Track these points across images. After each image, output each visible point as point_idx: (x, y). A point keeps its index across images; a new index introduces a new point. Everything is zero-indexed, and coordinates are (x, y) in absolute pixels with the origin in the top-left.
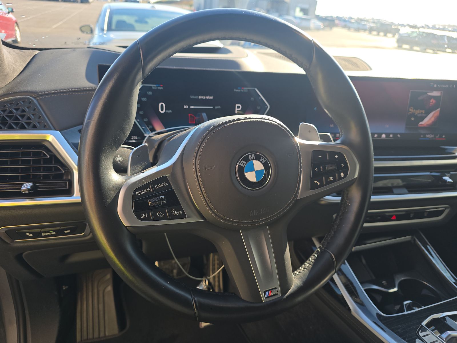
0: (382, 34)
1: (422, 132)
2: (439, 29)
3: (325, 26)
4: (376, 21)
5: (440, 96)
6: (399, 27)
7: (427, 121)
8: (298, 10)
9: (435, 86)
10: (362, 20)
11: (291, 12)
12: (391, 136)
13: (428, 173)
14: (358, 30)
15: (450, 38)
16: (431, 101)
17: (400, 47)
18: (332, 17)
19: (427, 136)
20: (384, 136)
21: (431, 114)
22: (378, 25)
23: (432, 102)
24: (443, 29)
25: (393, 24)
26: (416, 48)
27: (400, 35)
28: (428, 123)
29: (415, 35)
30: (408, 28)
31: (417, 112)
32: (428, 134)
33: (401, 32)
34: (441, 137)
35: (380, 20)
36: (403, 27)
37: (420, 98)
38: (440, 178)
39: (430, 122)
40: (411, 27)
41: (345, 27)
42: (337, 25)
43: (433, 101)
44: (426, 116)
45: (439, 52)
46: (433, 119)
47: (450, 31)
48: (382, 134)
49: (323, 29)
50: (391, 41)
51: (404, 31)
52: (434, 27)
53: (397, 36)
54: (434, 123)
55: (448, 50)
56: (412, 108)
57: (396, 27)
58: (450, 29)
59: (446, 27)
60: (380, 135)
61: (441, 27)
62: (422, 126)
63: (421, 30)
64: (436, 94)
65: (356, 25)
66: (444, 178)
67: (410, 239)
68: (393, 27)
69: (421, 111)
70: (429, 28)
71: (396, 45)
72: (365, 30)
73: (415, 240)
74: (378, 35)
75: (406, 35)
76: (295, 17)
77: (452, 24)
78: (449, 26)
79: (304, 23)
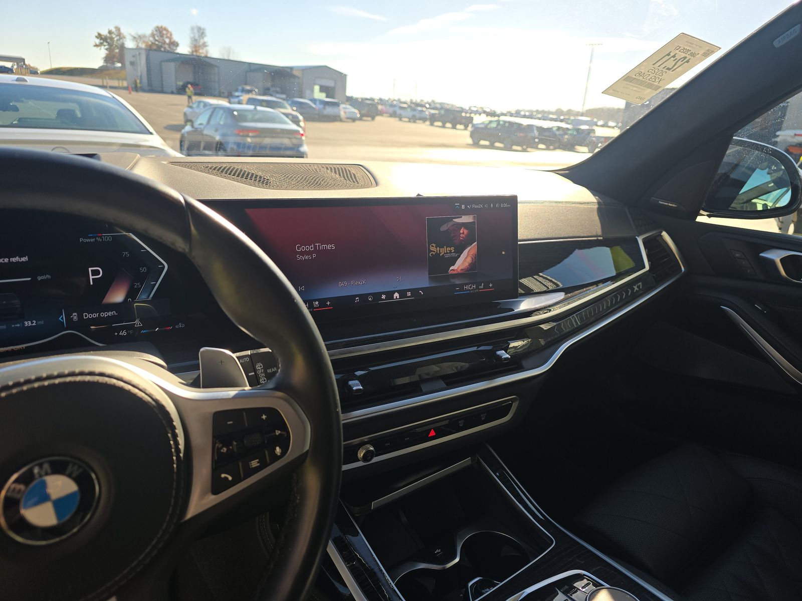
0: (448, 125)
1: (457, 282)
2: (525, 116)
3: (362, 115)
4: (438, 106)
5: (474, 222)
6: (472, 115)
7: (462, 263)
8: (317, 88)
9: (463, 207)
10: (418, 105)
11: (308, 92)
12: (409, 294)
13: (475, 349)
14: (413, 119)
15: (541, 129)
16: (461, 232)
17: (476, 144)
18: (372, 99)
19: (467, 287)
20: (396, 295)
21: (466, 252)
22: (443, 112)
23: (463, 233)
24: (530, 117)
25: (462, 110)
26: (497, 144)
27: (473, 125)
28: (462, 267)
29: (494, 125)
30: (484, 116)
31: (443, 251)
32: (466, 284)
33: (475, 122)
34: (486, 286)
35: (444, 103)
36: (478, 115)
37: (444, 228)
38: (492, 354)
39: (466, 264)
40: (488, 114)
41: (393, 115)
42: (381, 113)
43: (464, 231)
44: (459, 257)
45: (529, 149)
46: (469, 260)
47: (540, 119)
48: (394, 292)
49: (360, 119)
50: (463, 135)
51: (479, 120)
52: (517, 114)
53: (470, 128)
54: (472, 266)
55: (541, 146)
56: (434, 245)
57: (468, 115)
58: (540, 116)
59: (534, 114)
60: (390, 294)
61: (527, 114)
62: (455, 272)
63: (502, 118)
64: (466, 219)
65: (409, 113)
66: (499, 353)
67: (470, 463)
68: (463, 114)
69: (449, 249)
70: (511, 115)
71: (470, 141)
72: (424, 120)
73: (479, 462)
74: (444, 127)
75: (482, 126)
76: (314, 101)
77: (540, 109)
78: (538, 112)
79: (329, 110)
